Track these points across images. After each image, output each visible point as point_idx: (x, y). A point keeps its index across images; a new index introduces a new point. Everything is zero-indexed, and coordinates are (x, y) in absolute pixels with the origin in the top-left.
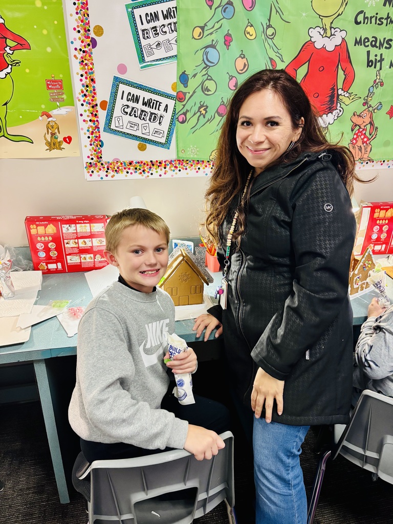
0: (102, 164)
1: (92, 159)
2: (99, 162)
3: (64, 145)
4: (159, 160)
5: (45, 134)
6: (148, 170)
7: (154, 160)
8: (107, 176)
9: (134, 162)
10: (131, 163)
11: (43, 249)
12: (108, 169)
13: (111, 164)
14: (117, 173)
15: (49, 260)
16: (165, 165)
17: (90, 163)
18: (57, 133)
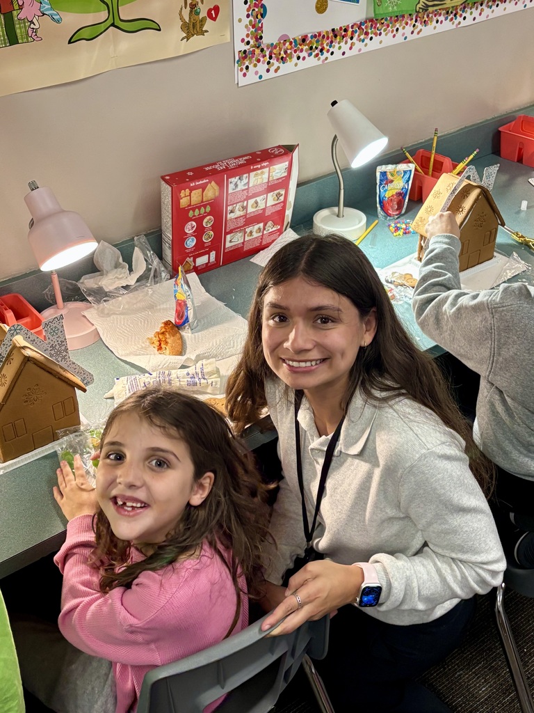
0: (262, 50)
1: (248, 43)
2: (258, 47)
3: (209, 25)
4: (344, 24)
5: (181, 9)
6: (328, 48)
7: (337, 27)
8: (268, 71)
9: (309, 35)
10: (304, 40)
11: (194, 232)
12: (271, 57)
13: (275, 47)
14: (284, 63)
15: (200, 249)
16: (353, 33)
17: (245, 51)
18: (200, 3)
